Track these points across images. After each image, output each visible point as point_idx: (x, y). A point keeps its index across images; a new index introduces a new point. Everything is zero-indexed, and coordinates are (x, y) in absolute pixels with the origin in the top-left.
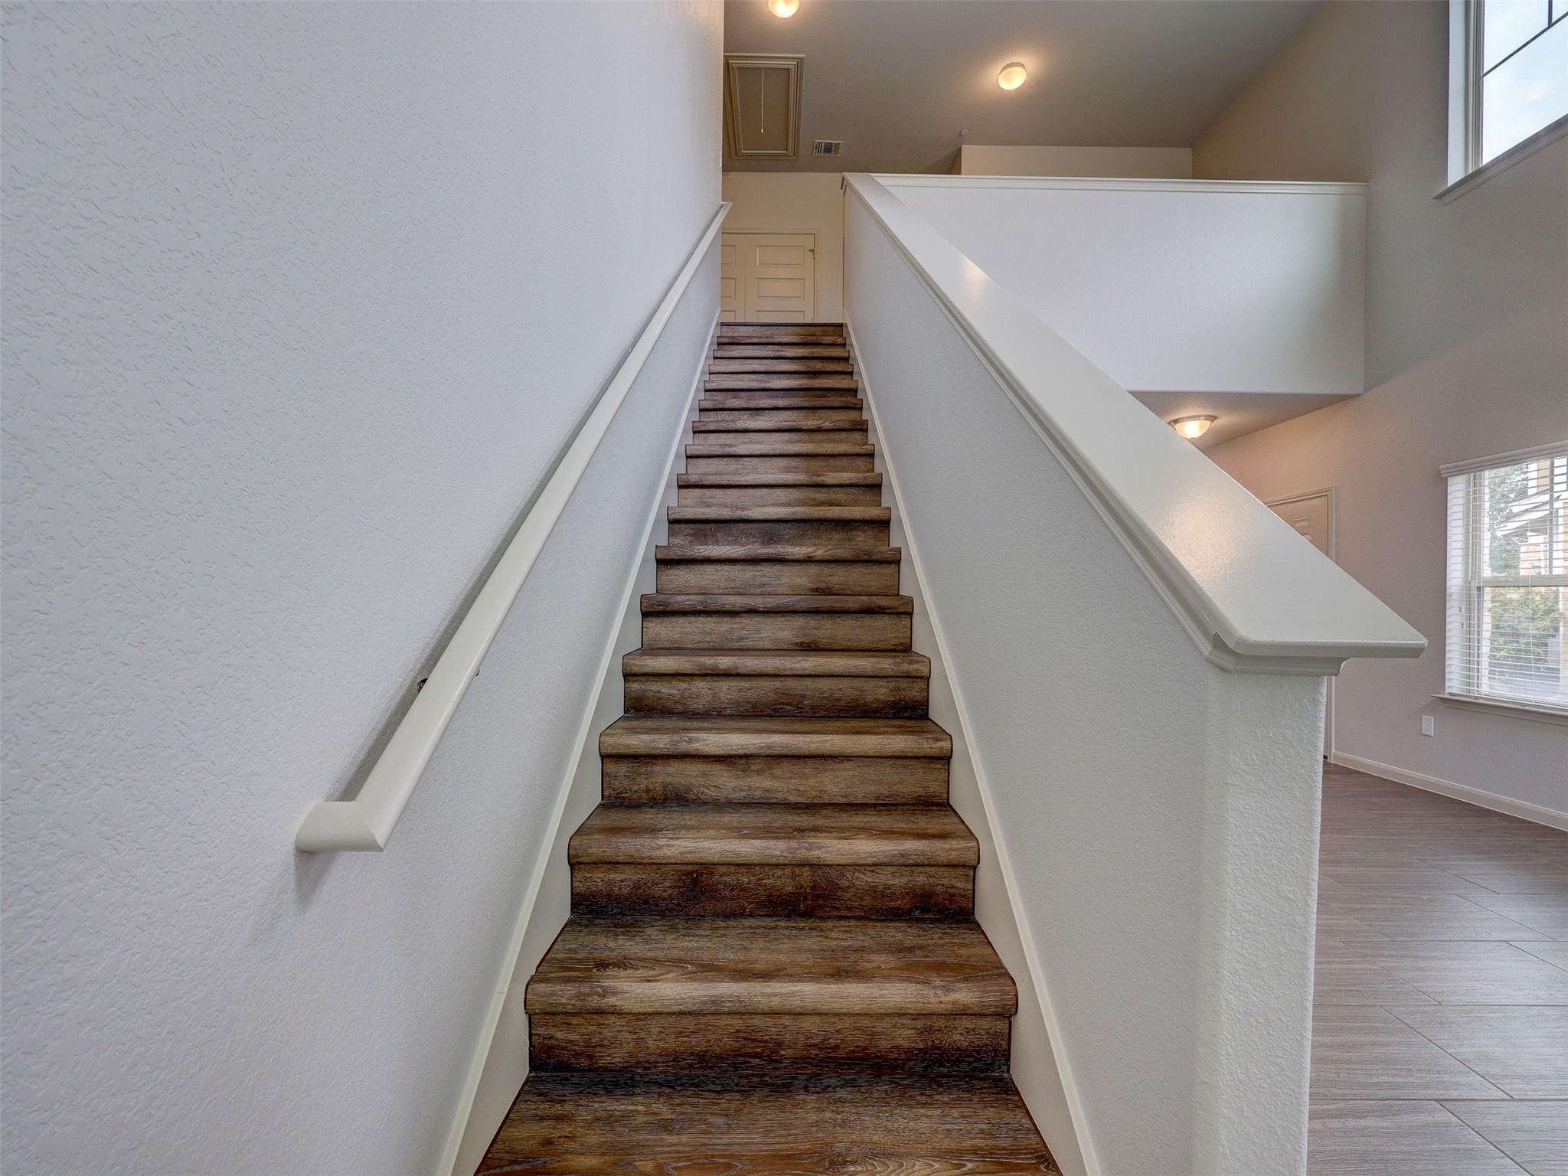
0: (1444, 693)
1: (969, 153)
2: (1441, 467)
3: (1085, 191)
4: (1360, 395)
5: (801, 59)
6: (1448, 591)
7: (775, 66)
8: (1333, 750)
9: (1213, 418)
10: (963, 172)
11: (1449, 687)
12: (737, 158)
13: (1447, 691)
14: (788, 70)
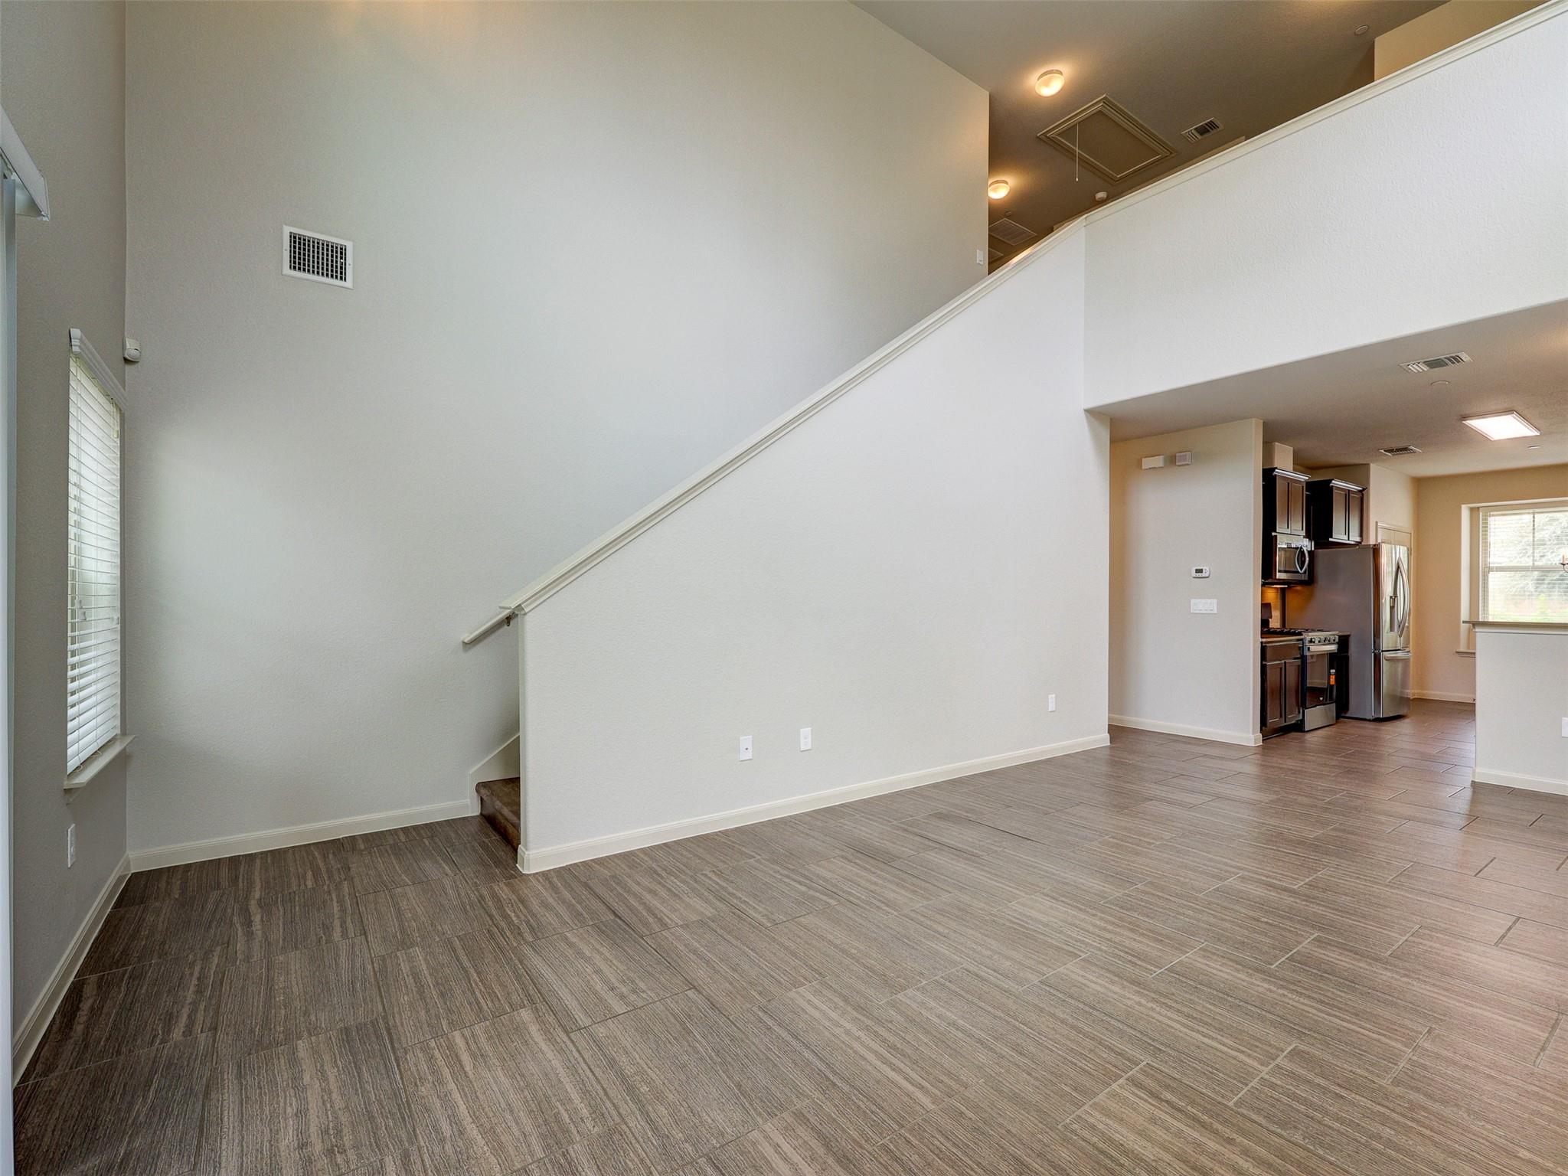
1: (1383, 45)
12: (1116, 183)
14: (1100, 112)
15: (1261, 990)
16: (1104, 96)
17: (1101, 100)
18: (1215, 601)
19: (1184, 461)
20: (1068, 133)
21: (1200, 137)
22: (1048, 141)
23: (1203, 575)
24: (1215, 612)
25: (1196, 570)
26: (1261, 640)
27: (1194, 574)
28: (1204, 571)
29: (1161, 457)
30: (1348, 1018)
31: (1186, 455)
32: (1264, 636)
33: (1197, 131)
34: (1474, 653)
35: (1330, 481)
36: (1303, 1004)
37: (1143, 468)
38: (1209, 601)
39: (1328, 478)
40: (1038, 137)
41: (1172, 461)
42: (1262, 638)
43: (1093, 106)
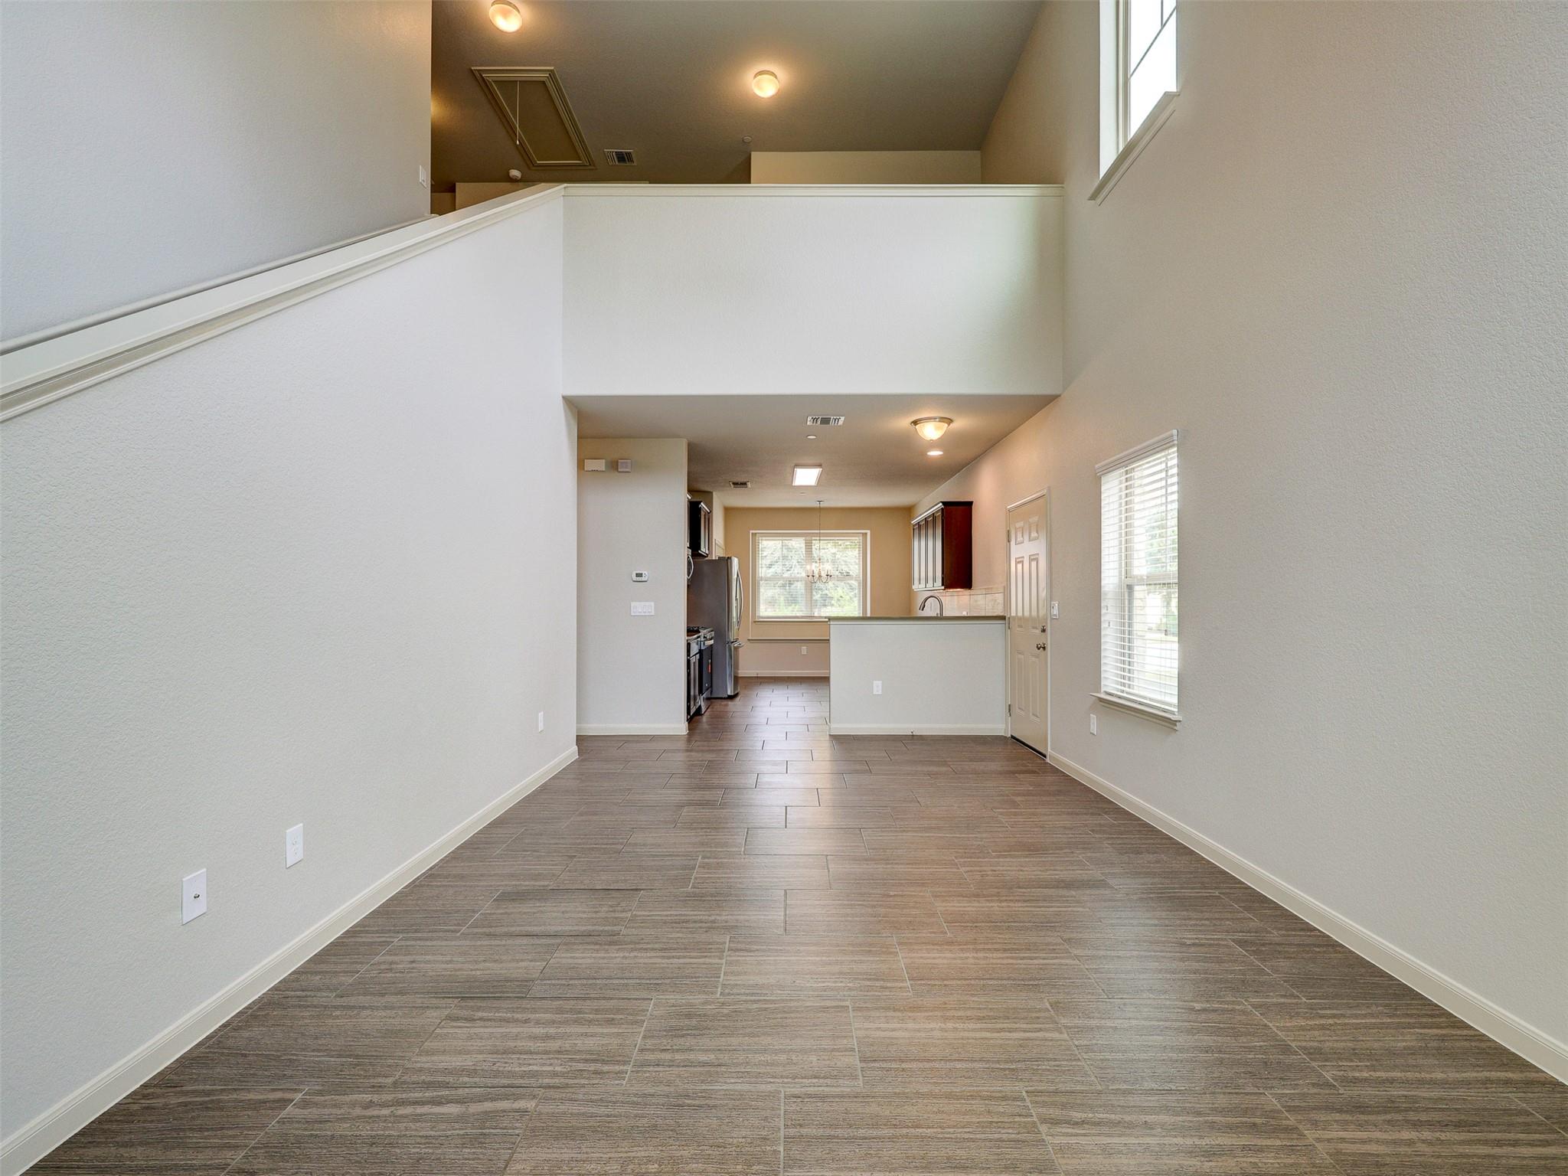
0: (1099, 692)
1: (759, 160)
2: (1097, 466)
3: (768, 198)
4: (1059, 396)
5: (551, 71)
6: (1102, 590)
7: (534, 79)
8: (1049, 750)
9: (950, 421)
10: (752, 181)
11: (1105, 685)
12: (534, 168)
13: (1103, 689)
14: (544, 82)
15: (618, 960)
16: (552, 68)
17: (548, 70)
18: (653, 604)
19: (626, 468)
20: (507, 85)
21: (617, 163)
22: (481, 82)
23: (643, 579)
24: (653, 614)
25: (637, 574)
26: (687, 638)
27: (635, 578)
28: (644, 575)
29: (604, 461)
30: (681, 954)
31: (626, 462)
32: (689, 634)
33: (616, 155)
34: (829, 640)
35: (700, 502)
36: (650, 958)
37: (586, 469)
38: (647, 604)
39: (698, 500)
40: (472, 70)
41: (614, 466)
42: (688, 636)
43: (539, 72)
